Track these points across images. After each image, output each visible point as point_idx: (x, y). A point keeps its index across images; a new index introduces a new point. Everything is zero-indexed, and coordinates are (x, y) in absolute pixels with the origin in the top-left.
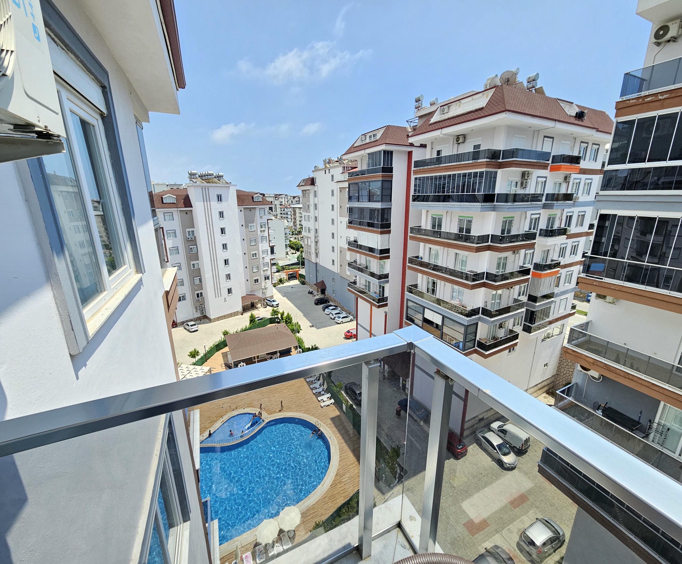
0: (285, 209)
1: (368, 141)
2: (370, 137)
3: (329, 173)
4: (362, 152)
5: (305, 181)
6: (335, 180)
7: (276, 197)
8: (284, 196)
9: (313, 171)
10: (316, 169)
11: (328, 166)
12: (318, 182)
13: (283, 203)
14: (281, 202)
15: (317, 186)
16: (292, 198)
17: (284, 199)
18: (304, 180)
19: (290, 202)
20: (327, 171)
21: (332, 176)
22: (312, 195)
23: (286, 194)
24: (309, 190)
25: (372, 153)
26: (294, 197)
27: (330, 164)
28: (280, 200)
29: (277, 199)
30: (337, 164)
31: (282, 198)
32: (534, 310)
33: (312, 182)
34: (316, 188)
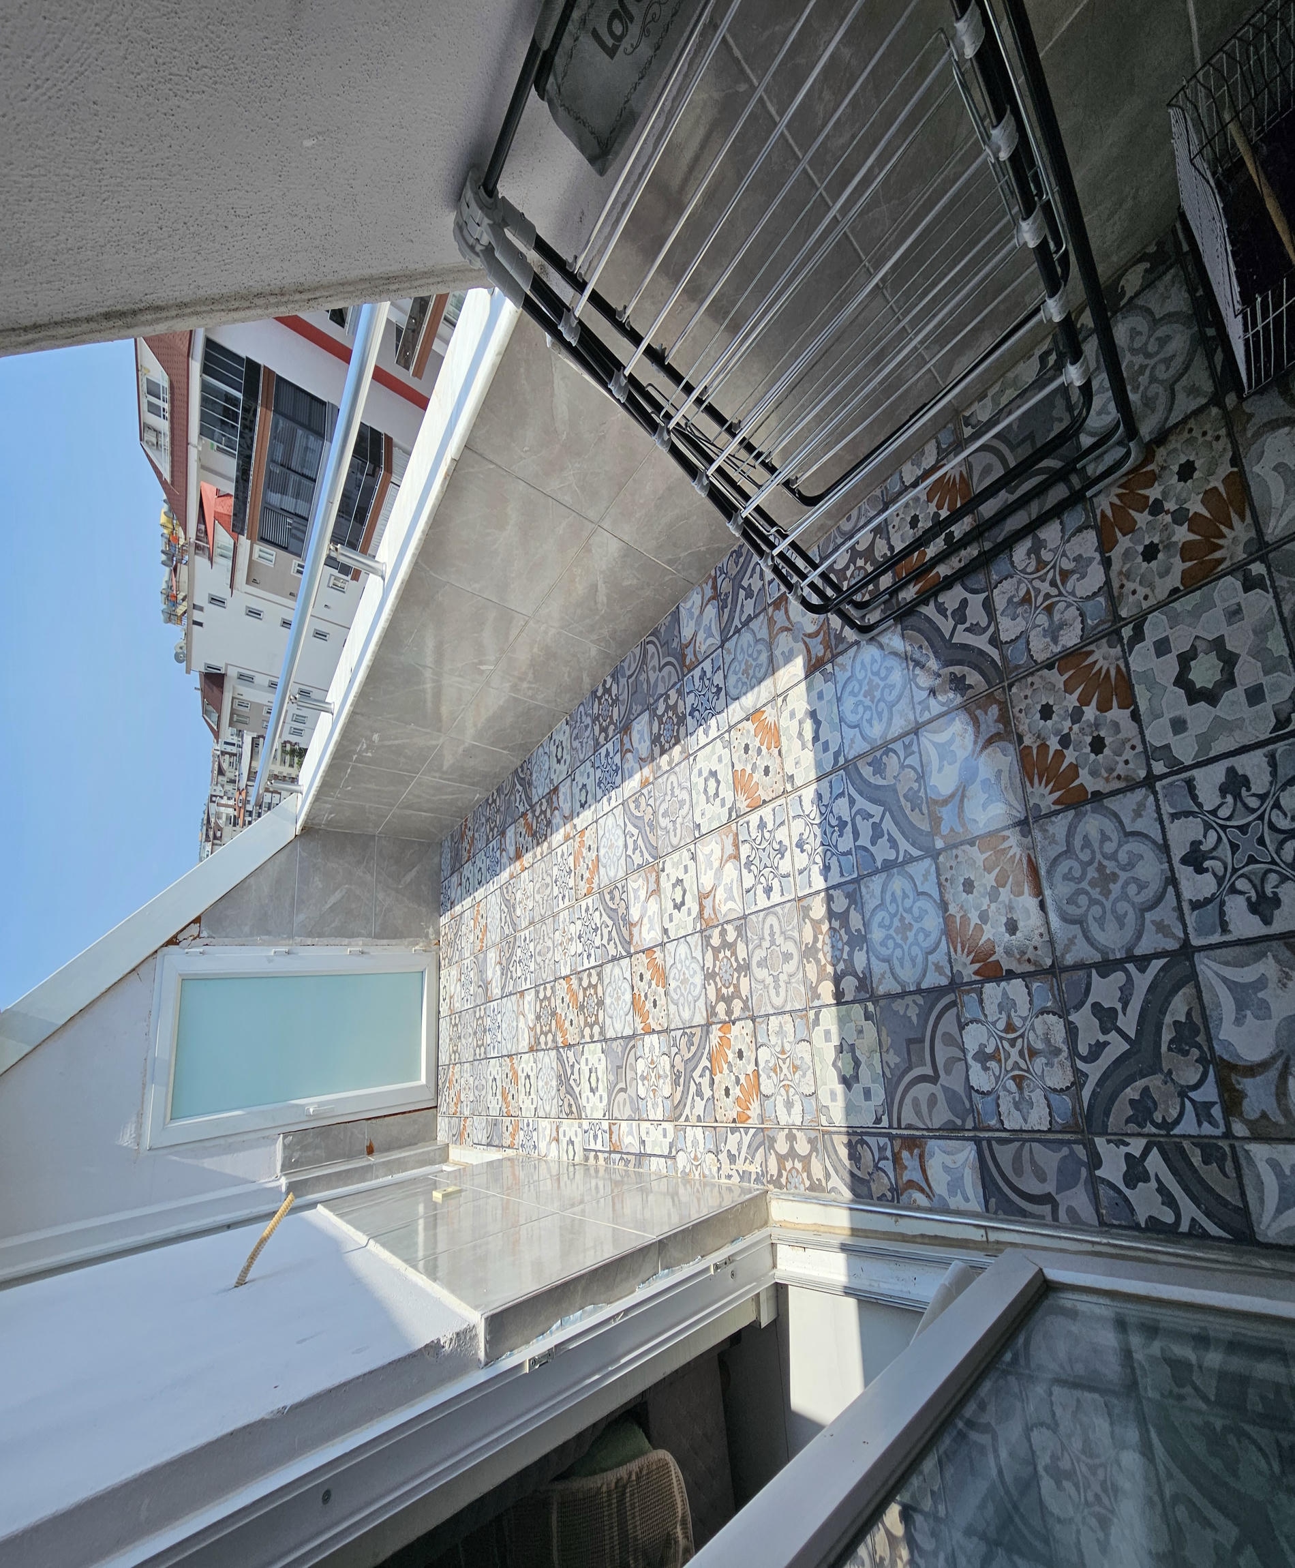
0: (249, 808)
1: (164, 425)
2: (154, 409)
3: (201, 609)
4: (193, 454)
5: (210, 708)
6: (223, 592)
7: (215, 837)
8: (213, 807)
9: (188, 672)
10: (183, 656)
11: (181, 609)
12: (219, 662)
13: (231, 811)
14: (229, 818)
15: (227, 665)
16: (220, 778)
17: (222, 809)
18: (205, 712)
19: (229, 787)
20: (197, 615)
21: (213, 600)
22: (249, 694)
23: (206, 799)
24: (233, 698)
25: (204, 417)
26: (221, 772)
27: (180, 597)
28: (221, 822)
29: (218, 834)
30: (183, 570)
31: (218, 816)
33: (214, 680)
34: (232, 673)
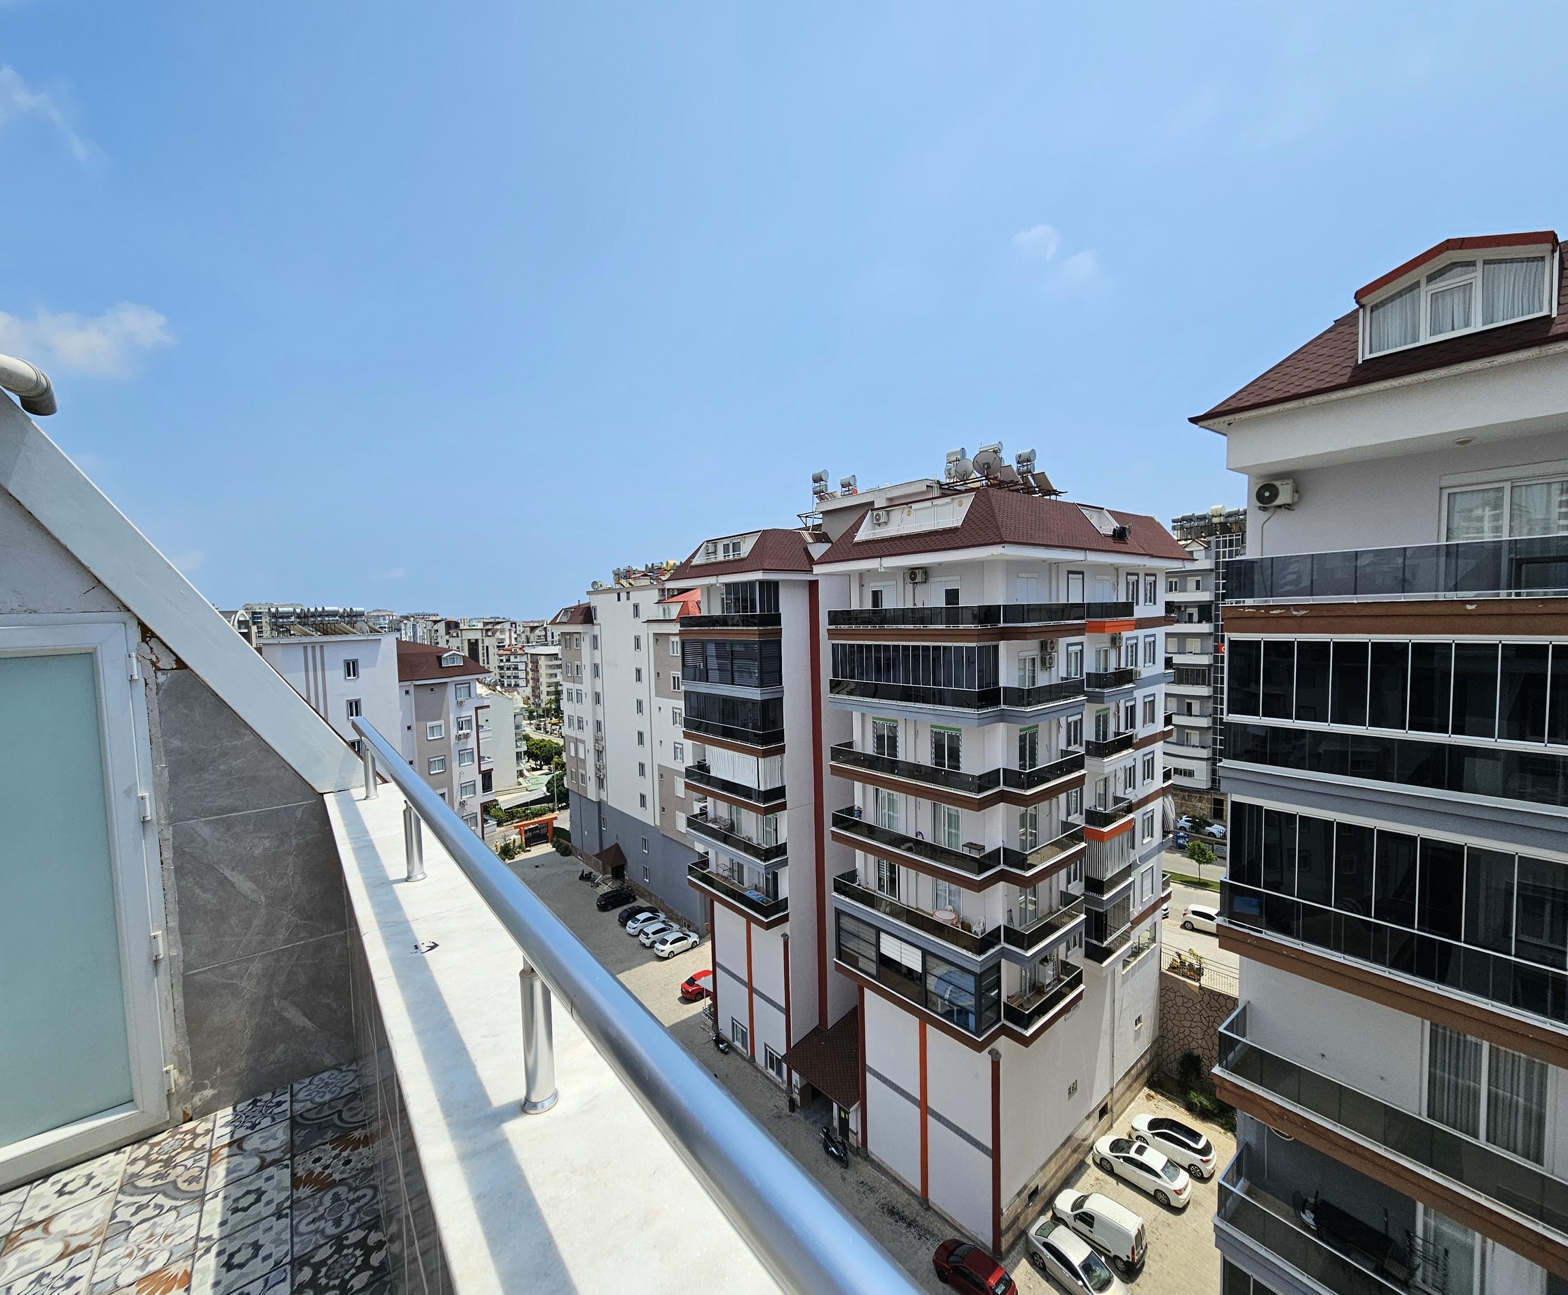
0: (512, 659)
1: (720, 557)
2: (726, 547)
3: (628, 598)
4: (711, 580)
5: (569, 614)
6: (644, 616)
7: (487, 630)
8: (507, 626)
9: (588, 593)
10: (596, 589)
11: (623, 582)
12: (600, 617)
13: (507, 643)
14: (502, 641)
15: (599, 624)
16: (528, 629)
17: (507, 634)
18: (566, 611)
19: (523, 638)
20: (623, 595)
21: (636, 607)
22: (586, 645)
23: (512, 619)
24: (580, 633)
25: (736, 584)
26: (533, 629)
27: (631, 581)
28: (498, 635)
29: (490, 634)
30: (647, 582)
31: (502, 631)
32: (1101, 910)
33: (586, 615)
34: (596, 630)
